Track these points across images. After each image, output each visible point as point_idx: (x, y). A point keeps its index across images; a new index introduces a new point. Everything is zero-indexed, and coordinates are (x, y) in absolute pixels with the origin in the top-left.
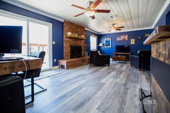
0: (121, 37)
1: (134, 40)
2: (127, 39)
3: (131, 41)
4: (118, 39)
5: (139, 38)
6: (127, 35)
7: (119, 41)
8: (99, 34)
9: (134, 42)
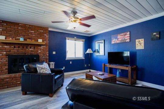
0: (119, 37)
1: (142, 41)
2: (128, 40)
3: (137, 43)
4: (114, 41)
5: (155, 35)
6: (129, 33)
7: (115, 44)
8: (90, 36)
9: (143, 44)
